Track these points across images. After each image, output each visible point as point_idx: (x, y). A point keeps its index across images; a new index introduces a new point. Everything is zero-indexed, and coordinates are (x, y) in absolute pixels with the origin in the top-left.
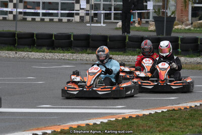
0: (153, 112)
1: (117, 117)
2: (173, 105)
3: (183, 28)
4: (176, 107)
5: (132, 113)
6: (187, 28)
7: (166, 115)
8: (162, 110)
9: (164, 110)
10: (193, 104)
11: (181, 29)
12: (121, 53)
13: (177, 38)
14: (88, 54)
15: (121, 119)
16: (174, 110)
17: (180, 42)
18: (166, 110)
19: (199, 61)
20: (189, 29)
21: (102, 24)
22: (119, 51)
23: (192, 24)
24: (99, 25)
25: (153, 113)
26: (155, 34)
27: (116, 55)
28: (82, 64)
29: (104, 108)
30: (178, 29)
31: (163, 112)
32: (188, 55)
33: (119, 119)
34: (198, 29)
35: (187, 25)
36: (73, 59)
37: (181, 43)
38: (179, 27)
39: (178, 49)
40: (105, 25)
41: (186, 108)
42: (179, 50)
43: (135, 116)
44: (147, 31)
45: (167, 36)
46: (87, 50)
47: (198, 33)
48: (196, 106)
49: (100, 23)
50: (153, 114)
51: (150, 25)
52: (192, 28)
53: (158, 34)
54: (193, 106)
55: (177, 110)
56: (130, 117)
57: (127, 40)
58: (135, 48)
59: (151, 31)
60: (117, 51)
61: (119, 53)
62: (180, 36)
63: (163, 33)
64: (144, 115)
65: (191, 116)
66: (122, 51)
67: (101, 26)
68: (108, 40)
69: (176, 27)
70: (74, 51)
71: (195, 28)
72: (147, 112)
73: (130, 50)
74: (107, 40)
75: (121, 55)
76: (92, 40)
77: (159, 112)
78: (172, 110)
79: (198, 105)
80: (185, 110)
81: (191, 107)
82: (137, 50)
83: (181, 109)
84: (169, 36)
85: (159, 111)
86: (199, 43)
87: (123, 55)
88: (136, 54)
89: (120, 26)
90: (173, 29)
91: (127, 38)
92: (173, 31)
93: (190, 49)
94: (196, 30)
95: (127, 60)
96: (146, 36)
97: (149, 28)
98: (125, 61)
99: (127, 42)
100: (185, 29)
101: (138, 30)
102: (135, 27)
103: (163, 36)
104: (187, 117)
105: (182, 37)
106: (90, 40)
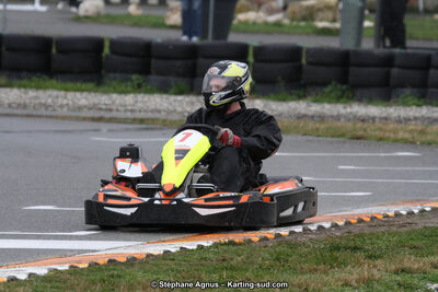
3: (259, 21)
6: (272, 19)
7: (211, 256)
8: (200, 243)
9: (205, 244)
11: (255, 23)
12: (90, 85)
13: (245, 48)
15: (86, 265)
16: (232, 243)
17: (251, 59)
18: (210, 243)
19: (303, 111)
20: (278, 24)
21: (37, 6)
22: (85, 81)
23: (285, 8)
24: (28, 7)
25: (173, 250)
27: (77, 90)
29: (38, 237)
30: (246, 23)
31: (200, 247)
32: (272, 95)
33: (81, 266)
34: (303, 24)
35: (271, 12)
37: (256, 60)
38: (251, 16)
40: (44, 8)
41: (266, 238)
43: (123, 260)
44: (160, 25)
45: (217, 42)
47: (300, 34)
48: (292, 233)
49: (33, 1)
50: (174, 254)
51: (171, 10)
52: (286, 21)
54: (285, 233)
55: (240, 244)
56: (110, 261)
57: (106, 51)
58: (127, 72)
59: (173, 27)
60: (75, 80)
61: (84, 86)
63: (208, 32)
64: (149, 256)
65: (278, 259)
66: (91, 80)
67: (36, 12)
68: (54, 51)
69: (241, 17)
71: (292, 19)
73: (115, 79)
74: (51, 48)
75: (89, 91)
76: (9, 49)
77: (191, 248)
78: (225, 244)
79: (297, 231)
80: (262, 244)
81: (278, 235)
82: (134, 77)
83: (250, 241)
84: (222, 42)
85: (191, 246)
86: (304, 61)
87: (96, 91)
88: (129, 88)
89: (87, 11)
90: (235, 22)
91: (107, 44)
92: (232, 27)
93: (280, 78)
94: (297, 27)
95: (104, 107)
96: (159, 40)
97: (168, 17)
98: (100, 109)
99: (107, 56)
100: (266, 23)
101: (137, 22)
102: (129, 15)
103: (205, 42)
104: (267, 262)
105: (256, 44)
106: (3, 49)
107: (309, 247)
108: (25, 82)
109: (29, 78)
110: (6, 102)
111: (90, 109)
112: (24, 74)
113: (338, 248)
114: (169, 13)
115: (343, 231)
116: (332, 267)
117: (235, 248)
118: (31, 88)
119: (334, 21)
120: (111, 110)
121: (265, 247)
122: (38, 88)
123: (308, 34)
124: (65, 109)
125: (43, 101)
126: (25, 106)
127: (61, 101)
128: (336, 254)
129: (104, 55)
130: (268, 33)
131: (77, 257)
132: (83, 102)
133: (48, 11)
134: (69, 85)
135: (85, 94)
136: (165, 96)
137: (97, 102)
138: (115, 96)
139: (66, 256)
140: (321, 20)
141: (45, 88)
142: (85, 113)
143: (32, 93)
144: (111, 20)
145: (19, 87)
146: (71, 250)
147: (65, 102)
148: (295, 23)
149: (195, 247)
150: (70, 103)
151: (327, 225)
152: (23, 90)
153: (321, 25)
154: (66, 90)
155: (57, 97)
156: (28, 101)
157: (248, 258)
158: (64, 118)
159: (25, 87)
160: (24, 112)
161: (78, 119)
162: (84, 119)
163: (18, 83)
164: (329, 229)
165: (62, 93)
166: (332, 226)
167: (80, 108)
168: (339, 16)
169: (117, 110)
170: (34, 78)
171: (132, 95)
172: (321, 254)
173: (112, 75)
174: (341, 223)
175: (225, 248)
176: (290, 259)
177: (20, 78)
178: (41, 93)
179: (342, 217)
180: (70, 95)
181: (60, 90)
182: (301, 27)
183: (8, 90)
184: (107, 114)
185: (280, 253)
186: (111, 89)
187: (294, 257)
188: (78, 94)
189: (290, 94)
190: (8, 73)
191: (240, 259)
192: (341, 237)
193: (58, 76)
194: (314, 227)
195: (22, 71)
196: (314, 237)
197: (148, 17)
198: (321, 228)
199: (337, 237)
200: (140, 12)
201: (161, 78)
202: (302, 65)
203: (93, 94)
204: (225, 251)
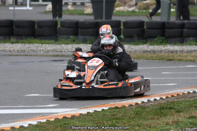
0: (91, 110)
1: (48, 117)
2: (115, 101)
3: (125, 10)
5: (66, 113)
6: (131, 9)
7: (108, 113)
8: (103, 108)
9: (105, 108)
10: (139, 101)
11: (123, 12)
12: (53, 41)
13: (119, 22)
15: (53, 120)
16: (117, 108)
17: (122, 27)
18: (107, 108)
19: (146, 49)
20: (133, 12)
21: (28, 8)
22: (50, 39)
23: (136, 4)
24: (24, 8)
25: (91, 112)
26: (92, 18)
27: (47, 43)
28: (5, 55)
29: (32, 108)
30: (119, 11)
31: (103, 110)
32: (132, 42)
33: (51, 120)
34: (144, 11)
35: (130, 6)
37: (124, 27)
38: (121, 8)
39: (121, 35)
40: (31, 8)
41: (131, 105)
42: (122, 36)
43: (70, 117)
44: (82, 14)
45: (107, 20)
46: (10, 39)
47: (143, 15)
48: (143, 102)
49: (26, 5)
50: (92, 113)
51: (87, 7)
52: (137, 10)
53: (96, 18)
55: (120, 108)
56: (64, 117)
57: (59, 26)
58: (68, 35)
59: (87, 14)
60: (46, 39)
61: (50, 42)
62: (123, 19)
63: (102, 16)
64: (81, 114)
65: (137, 114)
66: (53, 39)
67: (28, 10)
68: (36, 27)
69: (117, 9)
71: (140, 9)
72: (84, 111)
73: (63, 38)
74: (35, 25)
75: (52, 43)
76: (17, 27)
77: (99, 111)
78: (114, 108)
79: (145, 101)
80: (130, 108)
81: (137, 104)
82: (71, 37)
83: (125, 107)
84: (109, 20)
85: (99, 109)
86: (145, 27)
87: (55, 44)
88: (70, 42)
89: (50, 8)
90: (114, 11)
91: (59, 23)
92: (113, 14)
93: (135, 35)
94: (142, 12)
95: (59, 50)
96: (82, 20)
97: (85, 10)
98: (57, 51)
100: (128, 11)
101: (72, 13)
102: (68, 10)
103: (102, 20)
104: (132, 115)
105: (124, 21)
106: (14, 26)
107: (150, 108)
108: (24, 41)
109: (26, 39)
110: (16, 49)
111: (53, 51)
112: (24, 37)
113: (163, 109)
114: (85, 9)
115: (165, 101)
116: (161, 117)
117: (118, 110)
118: (27, 43)
120: (62, 52)
121: (132, 109)
122: (30, 43)
124: (42, 52)
125: (32, 49)
126: (24, 51)
127: (39, 48)
128: (162, 111)
129: (58, 27)
131: (50, 116)
132: (50, 48)
133: (33, 9)
134: (43, 41)
135: (50, 45)
136: (85, 45)
137: (55, 48)
138: (63, 45)
139: (44, 116)
141: (33, 43)
142: (51, 53)
143: (27, 45)
145: (22, 43)
146: (47, 113)
147: (42, 48)
148: (141, 11)
149: (101, 110)
150: (44, 49)
151: (158, 98)
152: (23, 44)
154: (42, 44)
156: (25, 49)
157: (124, 114)
158: (41, 56)
159: (24, 43)
160: (24, 54)
161: (47, 56)
162: (50, 56)
163: (21, 41)
164: (159, 100)
165: (41, 45)
166: (160, 99)
167: (48, 51)
169: (65, 52)
170: (28, 39)
171: (71, 45)
172: (156, 111)
173: (62, 36)
174: (164, 97)
175: (114, 110)
176: (142, 114)
177: (22, 39)
178: (31, 45)
179: (164, 95)
180: (44, 46)
181: (39, 44)
183: (17, 44)
184: (60, 54)
185: (138, 112)
186: (62, 42)
187: (144, 113)
188: (47, 45)
189: (140, 42)
190: (16, 37)
191: (120, 114)
192: (164, 103)
193: (39, 37)
194: (152, 99)
195: (23, 36)
196: (152, 104)
197: (76, 10)
198: (155, 100)
199: (162, 103)
200: (73, 8)
201: (83, 37)
202: (144, 29)
203: (54, 45)
204: (114, 111)
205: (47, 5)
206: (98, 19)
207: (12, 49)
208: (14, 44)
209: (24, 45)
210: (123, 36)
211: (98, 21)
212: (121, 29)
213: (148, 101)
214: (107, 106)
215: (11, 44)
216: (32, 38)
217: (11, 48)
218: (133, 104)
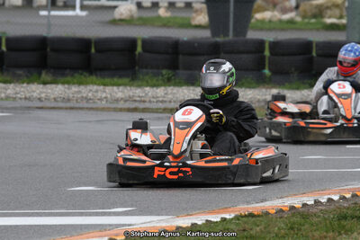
0: (199, 220)
2: (248, 203)
3: (275, 19)
4: (256, 207)
5: (149, 225)
6: (287, 17)
7: (233, 227)
8: (224, 216)
9: (227, 216)
10: (297, 202)
11: (270, 21)
12: (126, 80)
13: (261, 43)
14: (45, 83)
15: (123, 238)
16: (251, 215)
17: (267, 53)
18: (232, 216)
20: (291, 22)
21: (78, 12)
22: (120, 77)
23: (297, 7)
24: (70, 13)
25: (200, 223)
26: (206, 34)
27: (113, 85)
28: (29, 108)
29: (81, 214)
30: (262, 21)
31: (224, 220)
32: (287, 84)
33: (119, 238)
34: (313, 21)
35: (284, 11)
36: (7, 98)
37: (271, 53)
38: (267, 15)
39: (264, 68)
40: (84, 13)
41: (281, 211)
42: (267, 71)
44: (187, 25)
46: (40, 74)
47: (311, 30)
48: (305, 205)
49: (73, 7)
50: (200, 226)
51: (196, 11)
52: (299, 19)
53: (214, 34)
54: (298, 205)
55: (259, 216)
57: (139, 49)
58: (158, 68)
59: (199, 27)
60: (113, 76)
61: (120, 81)
62: (269, 37)
63: (228, 31)
64: (178, 228)
65: (292, 228)
66: (127, 76)
67: (77, 17)
68: (93, 50)
69: (258, 16)
70: (8, 79)
71: (304, 17)
72: (185, 222)
73: (147, 74)
74: (90, 48)
75: (125, 85)
76: (53, 50)
77: (215, 220)
78: (245, 216)
79: (309, 203)
81: (292, 208)
82: (164, 72)
83: (267, 214)
84: (242, 38)
85: (216, 218)
86: (314, 54)
87: (130, 86)
88: (161, 82)
89: (122, 14)
90: (253, 21)
91: (139, 44)
92: (250, 25)
93: (293, 69)
94: (308, 23)
95: (138, 99)
96: (185, 39)
97: (194, 18)
98: (135, 101)
99: (139, 54)
100: (281, 21)
101: (166, 24)
102: (159, 17)
103: (227, 39)
104: (283, 231)
105: (272, 40)
106: (48, 50)
107: (319, 216)
108: (69, 78)
109: (72, 76)
110: (52, 96)
111: (126, 101)
112: (68, 71)
113: (345, 218)
114: (194, 15)
115: (350, 203)
116: (340, 234)
117: (254, 219)
118: (74, 84)
119: (341, 17)
120: (144, 101)
121: (281, 218)
122: (80, 84)
123: (318, 30)
124: (104, 102)
125: (84, 95)
126: (69, 100)
127: (99, 95)
128: (343, 222)
129: (137, 53)
130: (283, 30)
131: (115, 231)
132: (120, 95)
133: (87, 16)
134: (107, 80)
135: (121, 88)
136: (192, 88)
137: (131, 94)
138: (147, 89)
139: (105, 230)
140: (330, 17)
141: (86, 83)
142: (121, 105)
143: (75, 89)
144: (143, 22)
145: (63, 83)
146: (110, 225)
147: (104, 95)
148: (306, 20)
149: (219, 220)
150: (109, 96)
151: (336, 198)
152: (66, 86)
153: (329, 21)
154: (105, 85)
155: (97, 91)
156: (71, 95)
157: (265, 228)
158: (103, 109)
159: (68, 83)
160: (68, 105)
161: (115, 110)
162: (121, 110)
163: (62, 79)
164: (338, 201)
165: (102, 87)
166: (340, 199)
167: (117, 100)
168: (345, 13)
169: (150, 101)
170: (76, 75)
171: (163, 88)
172: (331, 223)
173: (145, 70)
174: (348, 196)
175: (245, 219)
176: (303, 228)
177: (64, 75)
178: (82, 88)
179: (349, 190)
180: (108, 89)
181: (99, 85)
182: (311, 24)
183: (53, 86)
184: (141, 106)
185: (294, 223)
186: (145, 83)
187: (307, 226)
188: (115, 88)
189: (303, 83)
190: (52, 70)
191: (258, 229)
192: (348, 208)
193: (98, 73)
194: (324, 200)
195: (66, 69)
196: (324, 208)
197: (175, 18)
198: (330, 200)
199: (344, 208)
200: (168, 14)
201: (189, 72)
202: (313, 57)
203: (129, 88)
204: (245, 223)
205: (115, 7)
206: (218, 36)
207: (43, 95)
208: (48, 86)
209: (69, 89)
210: (270, 70)
211: (218, 39)
212: (264, 57)
213: (315, 201)
214: (232, 211)
215: (41, 86)
216: (85, 73)
217: (41, 92)
218: (284, 209)
